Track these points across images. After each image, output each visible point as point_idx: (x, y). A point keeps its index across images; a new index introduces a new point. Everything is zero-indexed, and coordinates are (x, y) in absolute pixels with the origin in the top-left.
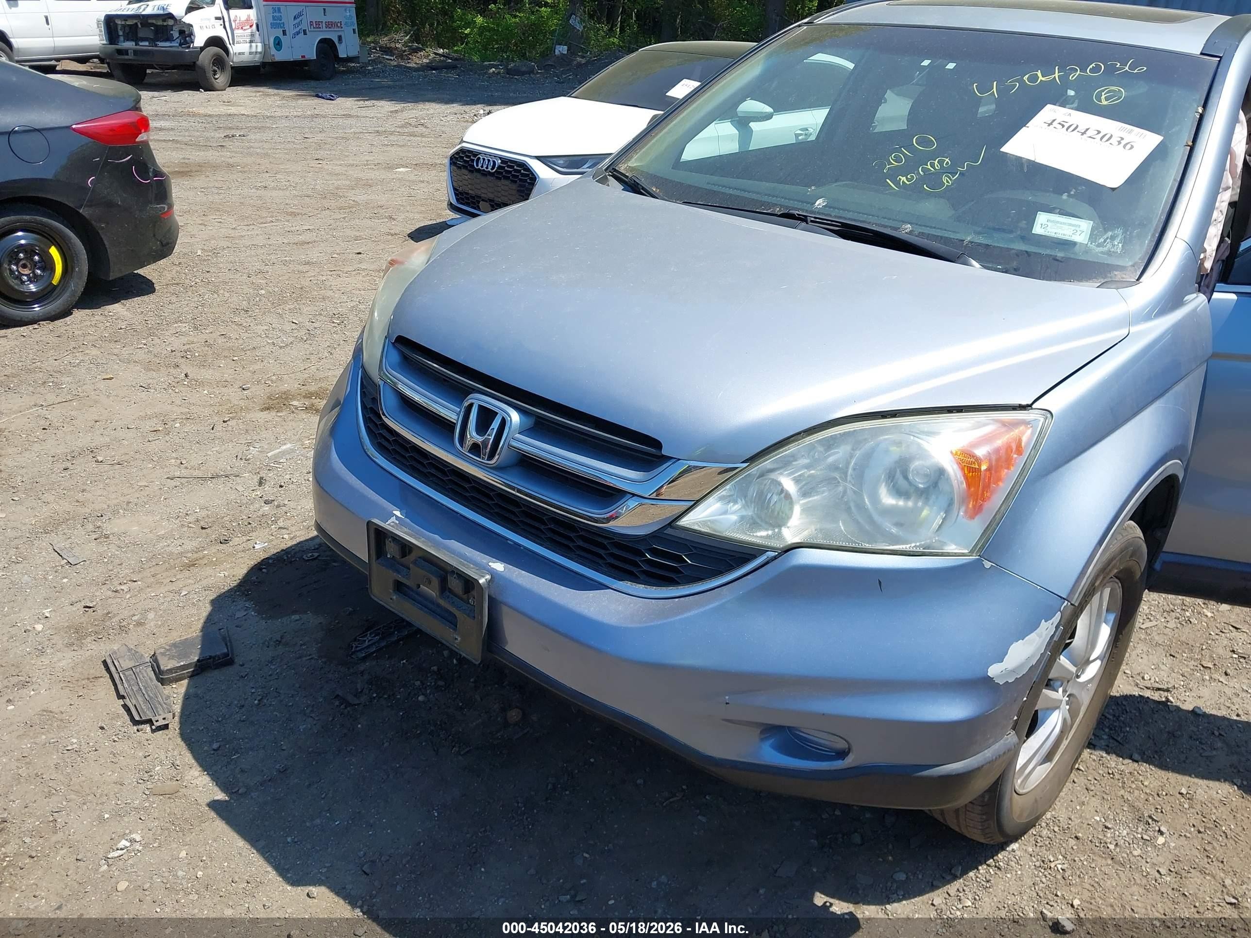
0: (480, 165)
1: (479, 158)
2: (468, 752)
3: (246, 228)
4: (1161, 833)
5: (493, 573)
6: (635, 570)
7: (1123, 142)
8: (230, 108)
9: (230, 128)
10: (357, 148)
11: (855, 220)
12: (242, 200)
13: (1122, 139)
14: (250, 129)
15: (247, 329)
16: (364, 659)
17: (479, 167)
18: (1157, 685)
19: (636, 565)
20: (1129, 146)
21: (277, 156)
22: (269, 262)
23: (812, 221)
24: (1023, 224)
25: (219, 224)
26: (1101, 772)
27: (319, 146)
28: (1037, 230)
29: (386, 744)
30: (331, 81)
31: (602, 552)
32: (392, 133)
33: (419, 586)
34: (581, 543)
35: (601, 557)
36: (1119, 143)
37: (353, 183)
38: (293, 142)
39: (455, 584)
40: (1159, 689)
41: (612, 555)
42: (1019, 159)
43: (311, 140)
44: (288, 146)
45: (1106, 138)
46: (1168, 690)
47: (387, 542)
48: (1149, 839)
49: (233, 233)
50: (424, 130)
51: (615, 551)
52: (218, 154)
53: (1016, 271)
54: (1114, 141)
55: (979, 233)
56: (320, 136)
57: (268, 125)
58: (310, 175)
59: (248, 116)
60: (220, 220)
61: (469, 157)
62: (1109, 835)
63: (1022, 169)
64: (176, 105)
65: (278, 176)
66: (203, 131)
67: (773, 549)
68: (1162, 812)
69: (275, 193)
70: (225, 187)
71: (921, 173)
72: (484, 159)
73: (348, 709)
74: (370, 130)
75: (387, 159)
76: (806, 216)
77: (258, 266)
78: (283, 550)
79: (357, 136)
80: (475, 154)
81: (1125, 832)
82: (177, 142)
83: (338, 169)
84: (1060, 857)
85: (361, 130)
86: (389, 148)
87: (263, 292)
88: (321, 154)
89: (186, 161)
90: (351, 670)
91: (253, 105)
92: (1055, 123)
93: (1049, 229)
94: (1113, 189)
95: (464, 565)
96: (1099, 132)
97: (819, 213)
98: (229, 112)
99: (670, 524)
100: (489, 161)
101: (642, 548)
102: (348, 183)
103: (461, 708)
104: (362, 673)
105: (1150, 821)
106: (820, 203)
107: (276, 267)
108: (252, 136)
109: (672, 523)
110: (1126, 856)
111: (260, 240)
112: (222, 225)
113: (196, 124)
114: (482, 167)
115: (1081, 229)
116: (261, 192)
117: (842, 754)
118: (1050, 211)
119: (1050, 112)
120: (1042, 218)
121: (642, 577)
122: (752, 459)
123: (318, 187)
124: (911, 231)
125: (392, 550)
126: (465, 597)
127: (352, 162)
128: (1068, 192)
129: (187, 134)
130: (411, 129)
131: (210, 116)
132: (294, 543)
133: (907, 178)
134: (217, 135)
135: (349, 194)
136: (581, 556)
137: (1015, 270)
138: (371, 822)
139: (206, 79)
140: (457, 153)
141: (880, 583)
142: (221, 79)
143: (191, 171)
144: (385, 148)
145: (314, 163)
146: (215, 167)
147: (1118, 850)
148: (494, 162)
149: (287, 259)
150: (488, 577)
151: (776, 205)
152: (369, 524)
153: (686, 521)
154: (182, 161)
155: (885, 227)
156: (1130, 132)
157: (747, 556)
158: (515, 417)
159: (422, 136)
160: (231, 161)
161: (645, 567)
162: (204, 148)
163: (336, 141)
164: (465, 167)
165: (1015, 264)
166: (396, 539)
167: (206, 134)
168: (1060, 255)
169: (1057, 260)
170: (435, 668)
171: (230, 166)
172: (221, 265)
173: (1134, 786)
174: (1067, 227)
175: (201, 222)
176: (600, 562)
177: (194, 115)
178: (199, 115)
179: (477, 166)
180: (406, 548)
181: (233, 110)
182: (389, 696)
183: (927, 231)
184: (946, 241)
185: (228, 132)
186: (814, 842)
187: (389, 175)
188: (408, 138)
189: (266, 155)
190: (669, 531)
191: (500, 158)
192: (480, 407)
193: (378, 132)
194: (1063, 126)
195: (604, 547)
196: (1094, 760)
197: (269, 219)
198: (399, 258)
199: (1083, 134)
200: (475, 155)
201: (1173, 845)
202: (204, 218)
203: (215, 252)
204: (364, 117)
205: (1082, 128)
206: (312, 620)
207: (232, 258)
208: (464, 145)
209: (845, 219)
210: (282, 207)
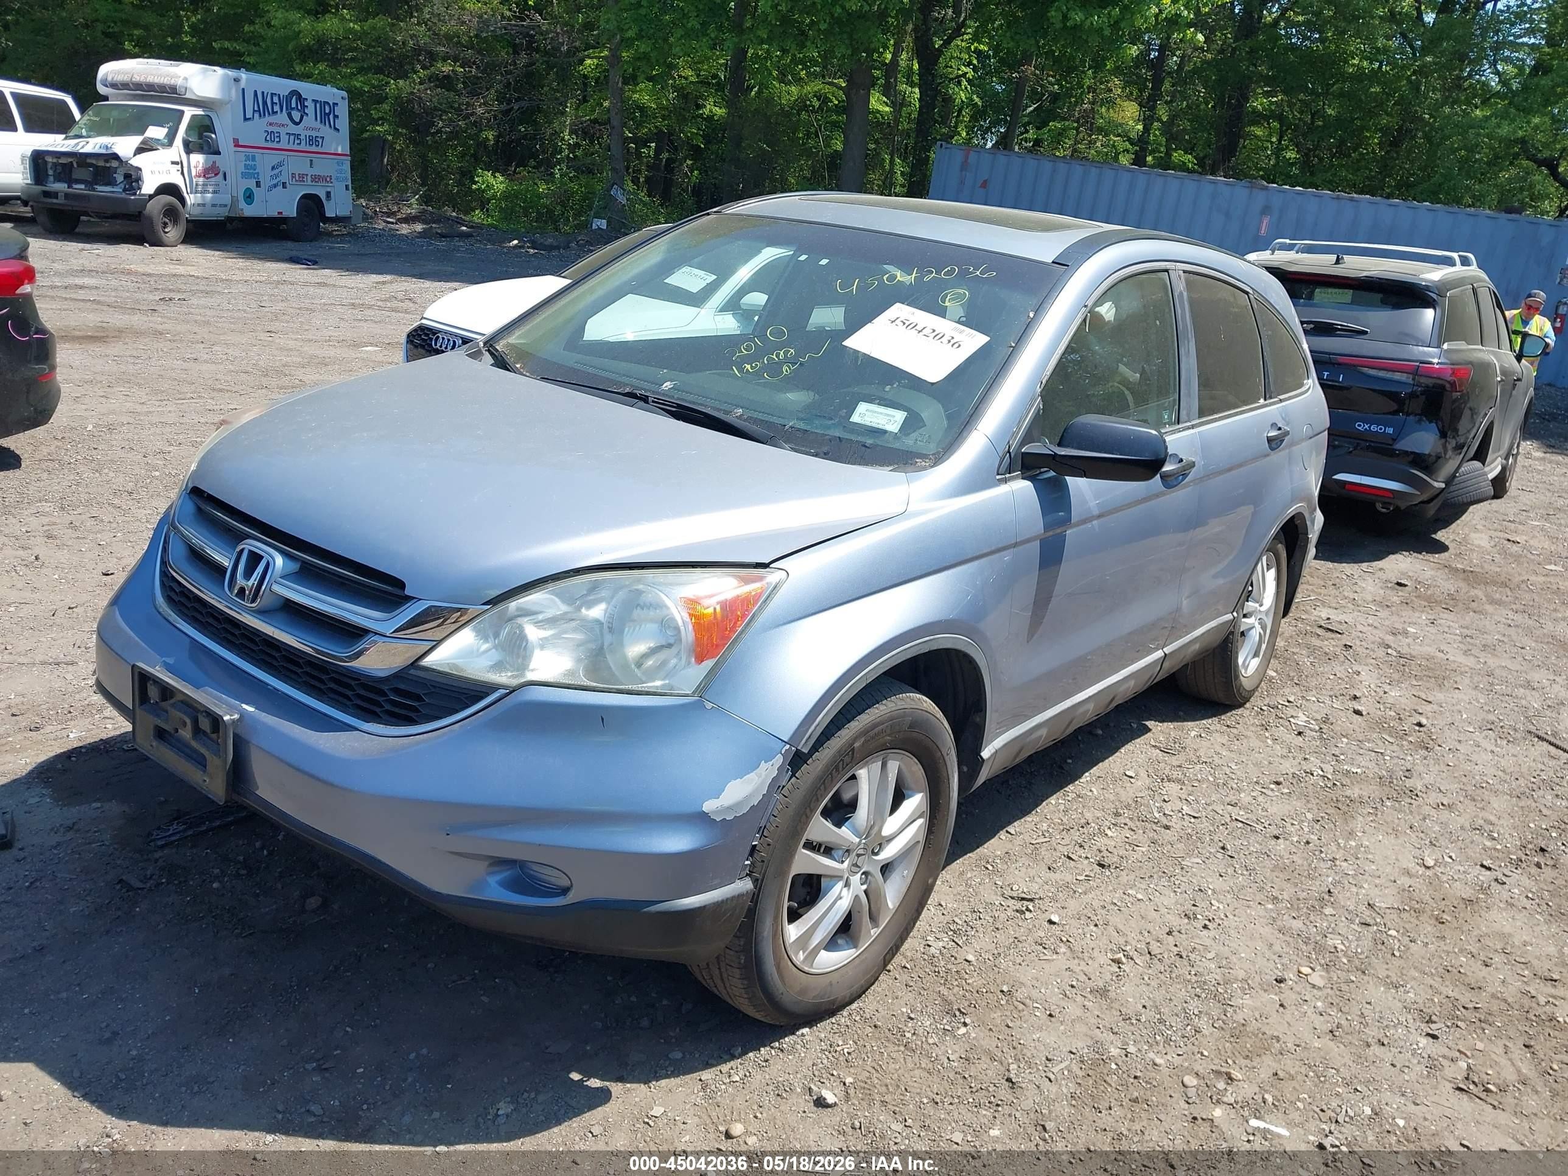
0: (438, 345)
1: (438, 337)
2: (250, 934)
3: (157, 403)
4: (965, 1025)
5: (243, 715)
6: (378, 710)
7: (953, 342)
8: (178, 267)
9: (170, 290)
10: (323, 322)
11: (694, 403)
12: (162, 373)
13: (953, 338)
14: (194, 293)
15: (126, 512)
16: (162, 847)
17: (438, 346)
18: (1024, 896)
19: (379, 704)
20: (957, 345)
21: (220, 325)
22: (175, 442)
23: (653, 402)
24: (843, 412)
25: (124, 398)
26: (927, 970)
27: (276, 317)
28: (855, 418)
29: (162, 925)
30: (313, 244)
31: (349, 693)
32: (370, 307)
33: (177, 731)
34: (332, 685)
35: (349, 699)
36: (949, 341)
37: (306, 360)
38: (245, 311)
39: (205, 724)
40: (1023, 899)
41: (359, 696)
42: (856, 352)
43: (267, 309)
44: (239, 314)
45: (938, 336)
46: (1031, 900)
47: (148, 685)
48: (950, 1029)
49: (139, 408)
50: (411, 305)
51: (362, 692)
52: (146, 319)
53: (826, 456)
54: (945, 340)
55: (802, 419)
56: (280, 306)
57: (219, 289)
58: (255, 349)
59: (198, 277)
60: (128, 393)
61: (427, 335)
62: (910, 1025)
63: (857, 362)
64: (109, 260)
65: (215, 348)
66: (135, 292)
67: (504, 687)
68: (975, 1007)
69: (205, 367)
70: (145, 356)
71: (766, 362)
72: (443, 339)
73: (130, 893)
74: (345, 302)
75: (355, 336)
76: (647, 397)
77: (160, 445)
78: (102, 740)
79: (326, 308)
80: (433, 332)
81: (928, 1023)
82: (99, 302)
83: (291, 344)
84: (851, 1042)
85: (334, 302)
86: (362, 324)
87: (157, 474)
88: (276, 326)
89: (104, 325)
90: (145, 857)
91: (209, 265)
92: (898, 322)
93: (866, 418)
94: (933, 384)
95: (216, 705)
96: (934, 331)
97: (664, 395)
98: (174, 272)
99: (412, 664)
100: (449, 340)
101: (385, 688)
102: (299, 360)
103: (258, 895)
104: (156, 861)
105: (957, 1013)
106: (667, 385)
107: (182, 447)
108: (194, 301)
109: (415, 664)
110: (920, 1043)
111: (171, 418)
112: (129, 399)
113: (129, 283)
114: (441, 346)
115: (895, 419)
116: (191, 365)
117: (565, 891)
118: (870, 401)
119: (899, 310)
120: (862, 407)
121: (384, 717)
122: (494, 602)
123: (261, 363)
124: (741, 415)
125: (153, 693)
126: (214, 736)
127: (311, 337)
128: (892, 385)
129: (113, 294)
130: (395, 304)
131: (150, 275)
132: (118, 733)
133: (752, 367)
134: (151, 297)
135: (297, 373)
136: (332, 699)
137: (825, 454)
138: (124, 996)
139: (153, 232)
140: (415, 330)
141: (603, 719)
142: (173, 233)
143: (107, 337)
144: (356, 324)
145: (263, 336)
146: (138, 333)
147: (914, 1038)
148: (454, 342)
149: (199, 440)
150: (236, 716)
151: (627, 384)
152: (133, 666)
153: (430, 660)
154: (100, 324)
155: (719, 410)
156: (961, 332)
157: (481, 694)
158: (279, 560)
159: (406, 312)
160: (160, 328)
161: (388, 707)
162: (130, 311)
163: (298, 311)
164: (423, 347)
165: (825, 449)
166: (157, 681)
167: (138, 296)
168: (869, 442)
169: (866, 447)
170: (241, 858)
171: (158, 334)
172: (114, 443)
173: (956, 983)
174: (882, 416)
175: (102, 394)
176: (348, 703)
177: (130, 273)
178: (136, 273)
179: (436, 345)
180: (167, 692)
181: (181, 270)
182: (180, 882)
183: (755, 415)
184: (769, 425)
185: (167, 295)
186: (599, 1025)
187: (351, 354)
188: (388, 314)
189: (208, 323)
190: (412, 672)
191: (462, 338)
192: (250, 551)
193: (353, 304)
194: (904, 324)
195: (352, 689)
196: (925, 960)
197: (189, 395)
198: (229, 419)
199: (919, 332)
200: (434, 334)
201: (973, 1035)
202: (109, 390)
203: (111, 428)
204: (342, 287)
205: (919, 328)
206: (114, 808)
207: (130, 436)
208: (424, 321)
209: (686, 401)
210: (210, 382)
